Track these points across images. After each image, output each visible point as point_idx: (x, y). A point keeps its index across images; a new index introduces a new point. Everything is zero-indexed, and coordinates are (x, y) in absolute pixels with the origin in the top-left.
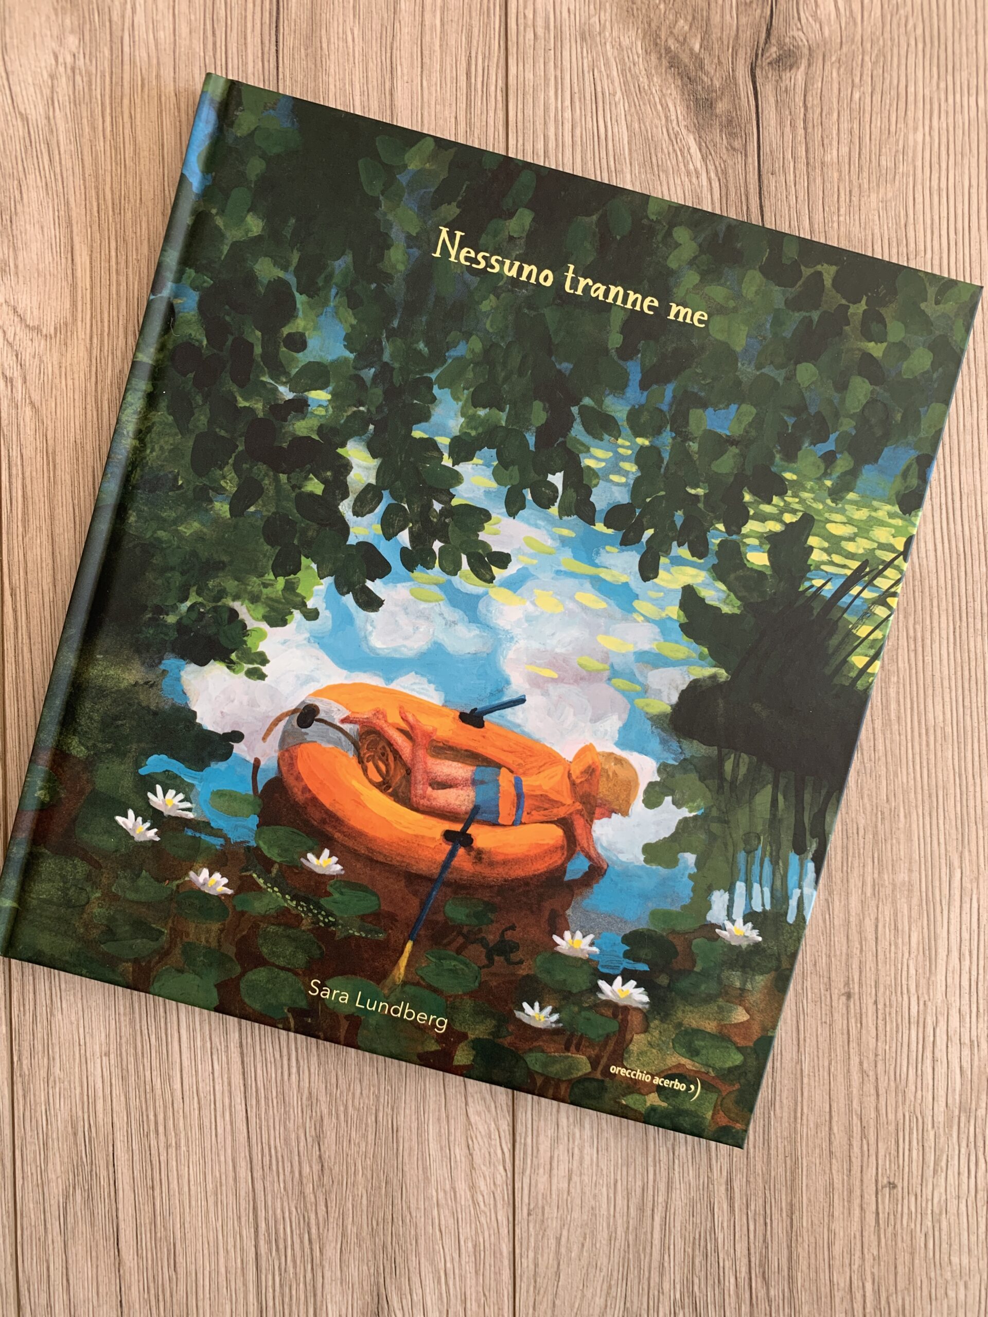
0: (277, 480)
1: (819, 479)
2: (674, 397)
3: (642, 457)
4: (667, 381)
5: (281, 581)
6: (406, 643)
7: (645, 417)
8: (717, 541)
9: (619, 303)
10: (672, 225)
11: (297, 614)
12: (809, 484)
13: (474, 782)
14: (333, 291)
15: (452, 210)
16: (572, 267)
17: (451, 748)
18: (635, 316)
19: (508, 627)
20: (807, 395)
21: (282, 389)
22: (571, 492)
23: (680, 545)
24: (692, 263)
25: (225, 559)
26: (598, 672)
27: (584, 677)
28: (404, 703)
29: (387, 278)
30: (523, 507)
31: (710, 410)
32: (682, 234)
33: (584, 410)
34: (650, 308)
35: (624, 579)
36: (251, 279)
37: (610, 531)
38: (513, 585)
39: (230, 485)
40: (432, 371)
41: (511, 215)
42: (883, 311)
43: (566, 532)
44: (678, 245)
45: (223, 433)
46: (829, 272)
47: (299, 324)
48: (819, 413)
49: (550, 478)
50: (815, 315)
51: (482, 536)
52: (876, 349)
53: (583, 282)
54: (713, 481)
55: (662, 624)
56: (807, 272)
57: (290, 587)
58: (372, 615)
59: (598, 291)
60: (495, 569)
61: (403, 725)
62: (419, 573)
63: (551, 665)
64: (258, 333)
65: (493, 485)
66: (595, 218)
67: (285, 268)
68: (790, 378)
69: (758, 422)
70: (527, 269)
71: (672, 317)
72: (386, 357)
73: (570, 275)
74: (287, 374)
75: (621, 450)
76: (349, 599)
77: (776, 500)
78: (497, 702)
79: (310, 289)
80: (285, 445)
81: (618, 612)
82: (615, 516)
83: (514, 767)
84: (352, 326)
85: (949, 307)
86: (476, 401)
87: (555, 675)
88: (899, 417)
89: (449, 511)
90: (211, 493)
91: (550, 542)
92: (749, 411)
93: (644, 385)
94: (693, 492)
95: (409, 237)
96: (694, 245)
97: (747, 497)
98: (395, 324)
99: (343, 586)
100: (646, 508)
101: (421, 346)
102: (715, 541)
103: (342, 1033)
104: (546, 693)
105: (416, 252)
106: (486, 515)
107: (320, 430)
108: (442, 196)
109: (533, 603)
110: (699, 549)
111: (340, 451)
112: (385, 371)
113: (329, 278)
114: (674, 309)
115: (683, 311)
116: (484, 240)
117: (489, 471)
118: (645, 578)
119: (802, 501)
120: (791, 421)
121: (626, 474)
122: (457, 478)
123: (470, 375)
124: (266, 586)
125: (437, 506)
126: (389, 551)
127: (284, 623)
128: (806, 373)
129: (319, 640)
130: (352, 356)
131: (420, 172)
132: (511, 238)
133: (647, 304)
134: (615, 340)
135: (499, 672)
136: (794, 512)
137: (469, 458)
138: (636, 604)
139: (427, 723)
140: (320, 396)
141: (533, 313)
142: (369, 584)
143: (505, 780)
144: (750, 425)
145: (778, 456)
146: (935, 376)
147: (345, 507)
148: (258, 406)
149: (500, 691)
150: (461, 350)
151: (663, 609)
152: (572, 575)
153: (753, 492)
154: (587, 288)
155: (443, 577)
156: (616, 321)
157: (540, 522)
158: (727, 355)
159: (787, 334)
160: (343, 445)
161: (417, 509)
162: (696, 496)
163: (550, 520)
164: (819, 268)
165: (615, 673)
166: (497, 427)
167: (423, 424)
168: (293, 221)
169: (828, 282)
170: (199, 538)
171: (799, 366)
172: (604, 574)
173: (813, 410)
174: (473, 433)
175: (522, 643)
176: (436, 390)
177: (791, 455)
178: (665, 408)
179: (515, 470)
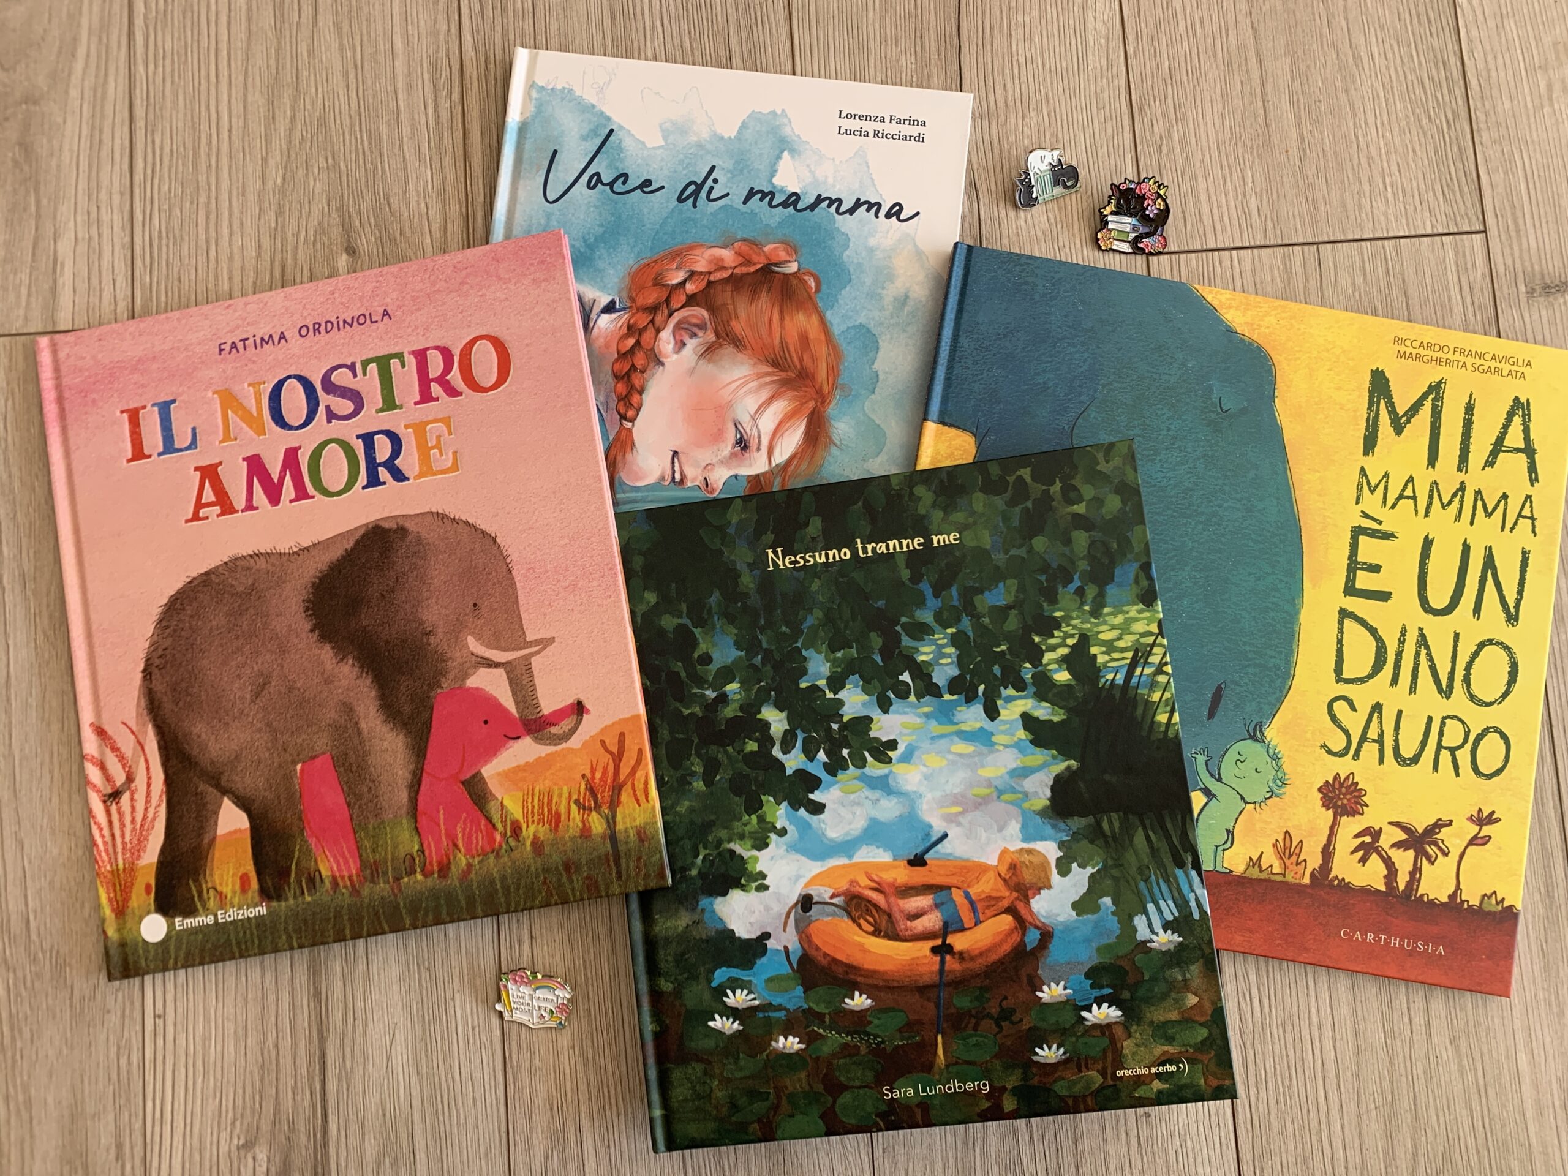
0: (726, 752)
1: (1080, 608)
2: (959, 594)
3: (954, 641)
4: (951, 586)
5: (754, 818)
6: (852, 826)
7: (946, 615)
8: (1029, 676)
9: (898, 550)
10: (911, 488)
11: (773, 836)
12: (1074, 614)
13: (937, 906)
14: (716, 618)
15: (770, 537)
16: (859, 540)
17: (912, 888)
18: (912, 554)
19: (915, 789)
20: (1046, 557)
21: (707, 693)
22: (918, 681)
23: (1006, 688)
24: (934, 505)
25: (713, 817)
26: (988, 795)
27: (981, 803)
28: (867, 869)
29: (746, 595)
30: (891, 704)
31: (987, 593)
32: (920, 490)
33: (903, 626)
34: (919, 545)
35: (978, 725)
36: (662, 632)
37: (955, 697)
38: (906, 758)
39: (698, 768)
40: (797, 642)
41: (807, 525)
42: (1073, 482)
43: (926, 709)
44: (920, 498)
45: (681, 736)
46: (1026, 473)
47: (703, 647)
48: (1060, 566)
49: (901, 678)
50: (1029, 504)
51: (872, 734)
52: (1080, 508)
53: (869, 547)
54: (1008, 637)
55: (1017, 745)
56: (1011, 479)
57: (762, 820)
58: (822, 816)
59: (882, 548)
60: (890, 753)
61: (873, 885)
62: (841, 776)
63: (955, 803)
64: (680, 664)
65: (866, 697)
66: (860, 503)
67: (680, 616)
68: (1030, 550)
69: (1021, 588)
70: (831, 553)
71: (935, 545)
72: (765, 645)
73: (859, 546)
74: (706, 681)
75: (939, 642)
76: (802, 811)
77: (1056, 633)
78: (928, 844)
79: (701, 622)
80: (723, 728)
81: (984, 749)
82: (954, 686)
83: (960, 884)
84: (736, 635)
85: (1117, 461)
86: (833, 649)
87: (960, 809)
88: (1115, 546)
89: (844, 727)
90: (688, 778)
91: (918, 720)
92: (1012, 583)
93: (936, 595)
94: (998, 650)
95: (749, 565)
96: (931, 494)
97: (1037, 639)
98: (762, 622)
99: (795, 806)
100: (973, 673)
101: (784, 629)
102: (1028, 676)
103: (919, 1119)
104: (959, 824)
105: (757, 572)
106: (870, 720)
107: (741, 708)
108: (759, 530)
109: (925, 765)
110: (1020, 686)
111: (759, 716)
112: (767, 655)
113: (710, 608)
114: (935, 539)
115: (941, 538)
116: (796, 546)
117: (859, 690)
118: (992, 719)
119: (1074, 627)
120: (1043, 578)
121: (949, 656)
122: (840, 703)
123: (822, 634)
124: (745, 825)
125: (835, 726)
126: (816, 769)
127: (766, 845)
128: (1039, 543)
129: (793, 848)
130: (743, 653)
131: (741, 521)
132: (813, 539)
133: (917, 543)
134: (905, 574)
135: (921, 822)
136: (1072, 636)
137: (843, 687)
138: (994, 739)
139: (888, 876)
140: (733, 687)
141: (846, 579)
142: (811, 796)
143: (957, 896)
144: (1017, 591)
145: (1045, 605)
146: (1127, 509)
147: (776, 752)
148: (697, 710)
149: (928, 835)
150: (810, 621)
151: (1013, 735)
152: (942, 736)
153: (1039, 634)
154: (874, 549)
155: (858, 772)
156: (901, 562)
157: (907, 710)
158: (982, 554)
159: (1016, 523)
160: (760, 712)
161: (822, 734)
162: (1003, 652)
163: (912, 705)
164: (1018, 473)
165: (1000, 792)
166: (853, 660)
167: (805, 678)
168: (674, 585)
169: (1028, 480)
170: (691, 810)
171: (1033, 541)
172: (964, 727)
173: (1055, 565)
174: (839, 670)
175: (929, 796)
176: (804, 653)
177: (1053, 600)
178: (956, 603)
179: (875, 682)
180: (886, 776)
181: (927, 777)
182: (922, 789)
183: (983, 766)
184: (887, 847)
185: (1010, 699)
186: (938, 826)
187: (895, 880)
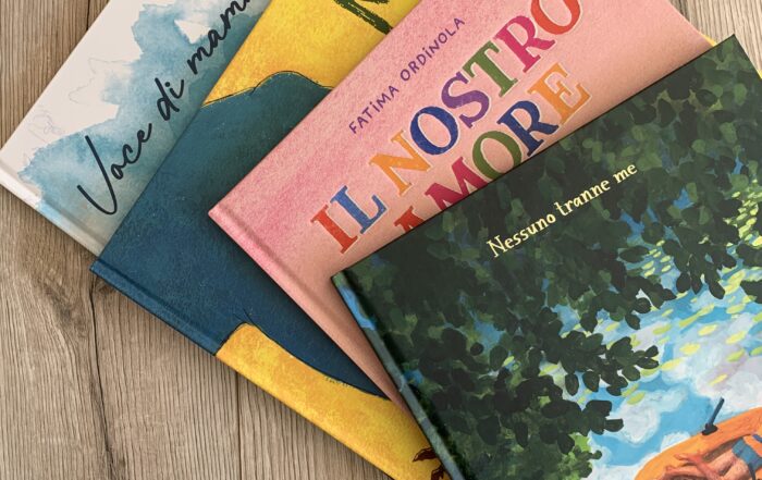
0: (527, 413)
1: (750, 182)
2: (655, 213)
3: (667, 250)
4: (645, 208)
5: (571, 454)
6: (650, 426)
7: (651, 232)
8: (734, 252)
9: (591, 198)
10: (580, 144)
11: (592, 461)
12: (748, 190)
13: (738, 455)
14: (471, 313)
15: (484, 231)
16: (557, 204)
17: (713, 451)
18: (604, 196)
19: (685, 376)
20: (708, 154)
21: (491, 374)
22: (654, 294)
23: (720, 269)
24: (605, 150)
25: (539, 468)
26: (742, 355)
27: (738, 364)
28: (673, 452)
29: (485, 286)
30: (639, 320)
31: (675, 202)
32: (588, 143)
33: (623, 256)
34: (606, 187)
35: (712, 307)
36: (433, 343)
37: (686, 293)
38: (669, 356)
39: (510, 436)
40: (543, 304)
41: (510, 209)
42: (704, 88)
43: (668, 312)
44: (591, 150)
45: (487, 417)
46: (664, 95)
47: (471, 340)
48: (721, 157)
49: (638, 297)
50: (678, 119)
51: (635, 350)
52: (718, 106)
53: (568, 205)
54: (707, 229)
55: (747, 309)
56: (655, 105)
57: (577, 453)
58: (623, 429)
59: (578, 202)
60: (654, 358)
61: (683, 462)
62: (625, 392)
63: (719, 374)
64: (458, 361)
65: (617, 324)
66: (545, 174)
67: (442, 323)
68: (694, 155)
69: (700, 187)
70: (539, 223)
71: (619, 181)
72: (519, 318)
73: (559, 208)
74: (487, 366)
75: (656, 256)
76: (606, 433)
77: (740, 210)
78: (712, 413)
79: (460, 322)
80: (516, 396)
81: (724, 323)
82: (682, 284)
83: (748, 432)
84: (493, 319)
85: (729, 58)
86: (574, 298)
87: (725, 376)
88: (756, 124)
89: (610, 354)
90: (507, 447)
91: (665, 323)
92: (692, 186)
93: (637, 220)
94: (703, 242)
95: (478, 260)
96: (597, 143)
97: (728, 221)
98: (509, 300)
99: (599, 431)
100: (691, 268)
101: (529, 298)
102: (733, 253)
104: (729, 388)
105: (487, 263)
106: (627, 340)
107: (523, 375)
108: (474, 230)
109: (685, 356)
110: (730, 263)
111: (540, 375)
112: (523, 322)
113: (463, 308)
114: (617, 177)
115: (621, 174)
116: (509, 229)
117: (609, 320)
118: (721, 297)
119: (752, 200)
120: (713, 172)
121: (667, 263)
122: (599, 337)
123: (561, 290)
124: (567, 462)
125: (603, 357)
126: (602, 396)
127: (590, 470)
128: (698, 146)
129: (612, 463)
130: (505, 331)
131: (456, 229)
132: (520, 218)
133: (604, 186)
134: (606, 214)
135: (700, 399)
136: (753, 207)
137: (595, 324)
138: (728, 312)
139: (692, 451)
140: (509, 361)
141: (560, 239)
142: (608, 418)
143: (749, 441)
144: (698, 190)
145: (723, 192)
146: (753, 91)
147: (566, 396)
148: (489, 391)
149: (709, 406)
150: (546, 283)
151: (741, 302)
152: (689, 327)
153: (727, 217)
154: (572, 206)
155: (636, 384)
156: (598, 206)
157: (653, 319)
158: (658, 173)
159: (674, 138)
160: (539, 371)
161: (596, 366)
162: (707, 243)
163: (656, 314)
164: (659, 98)
165: (749, 350)
166: (594, 299)
167: (563, 329)
168: (425, 302)
169: (668, 99)
170: (520, 470)
171: (693, 146)
172: (702, 313)
173: (717, 158)
174: (586, 311)
175: (698, 377)
176: (553, 310)
177: (728, 186)
178: (655, 220)
179: (620, 309)
180: (659, 377)
181: (690, 364)
182: (690, 375)
183: (729, 336)
184: (682, 430)
185: (727, 277)
186: (713, 396)
187: (699, 451)
